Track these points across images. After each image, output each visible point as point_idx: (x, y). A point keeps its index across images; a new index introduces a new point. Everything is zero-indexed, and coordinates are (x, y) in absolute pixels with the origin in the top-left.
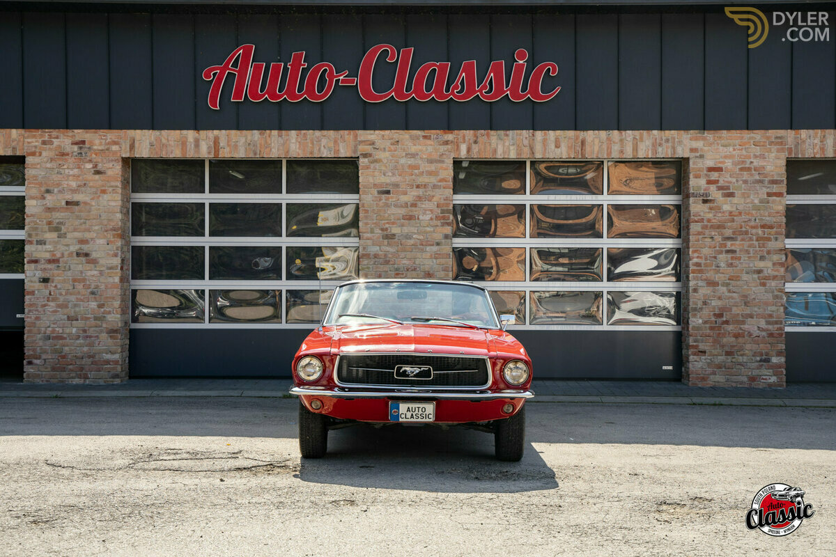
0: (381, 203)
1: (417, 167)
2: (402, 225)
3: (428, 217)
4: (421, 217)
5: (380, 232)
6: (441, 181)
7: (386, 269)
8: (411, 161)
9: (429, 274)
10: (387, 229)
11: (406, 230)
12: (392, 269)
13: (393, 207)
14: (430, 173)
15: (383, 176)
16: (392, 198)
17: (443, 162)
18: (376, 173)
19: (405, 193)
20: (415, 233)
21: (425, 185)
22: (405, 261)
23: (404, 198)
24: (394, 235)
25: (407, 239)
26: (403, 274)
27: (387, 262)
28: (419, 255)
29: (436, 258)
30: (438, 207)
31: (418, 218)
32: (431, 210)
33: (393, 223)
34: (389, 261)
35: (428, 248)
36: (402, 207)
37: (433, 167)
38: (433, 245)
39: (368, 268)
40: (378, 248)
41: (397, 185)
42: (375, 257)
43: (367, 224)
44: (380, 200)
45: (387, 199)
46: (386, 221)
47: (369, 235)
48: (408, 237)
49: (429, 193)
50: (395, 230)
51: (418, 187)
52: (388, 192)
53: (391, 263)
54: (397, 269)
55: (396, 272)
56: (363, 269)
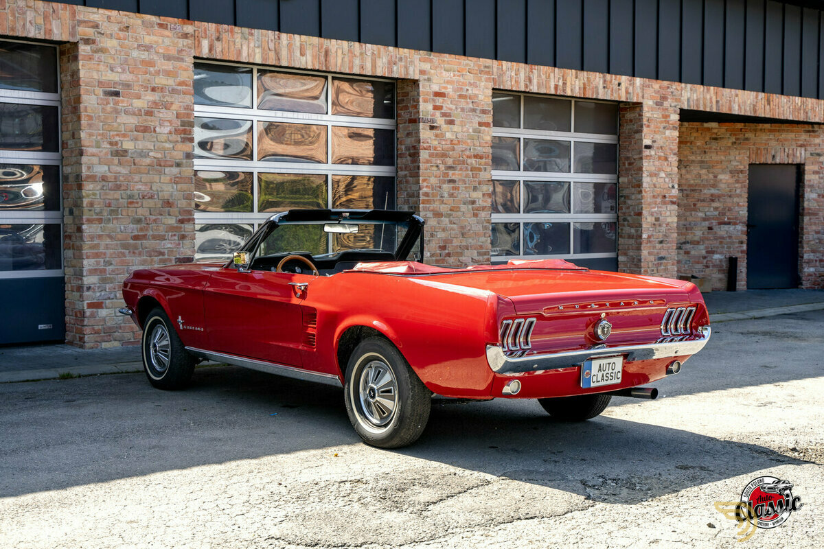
0: (108, 108)
1: (150, 64)
2: (136, 139)
3: (166, 130)
4: (158, 129)
5: (108, 146)
6: (180, 84)
7: (116, 196)
8: (145, 56)
9: (168, 203)
10: (116, 143)
11: (141, 145)
12: (124, 196)
13: (123, 114)
14: (168, 73)
15: (110, 71)
16: (123, 102)
17: (182, 60)
18: (102, 67)
19: (139, 97)
20: (151, 150)
21: (162, 88)
22: (139, 186)
23: (138, 104)
24: (126, 151)
25: (142, 157)
27: (118, 187)
28: (156, 178)
29: (176, 183)
30: (177, 117)
31: (155, 131)
32: (170, 121)
33: (124, 136)
34: (120, 186)
35: (167, 170)
36: (134, 114)
37: (169, 66)
38: (172, 166)
39: (94, 194)
40: (106, 168)
41: (128, 86)
42: (103, 180)
43: (91, 135)
44: (108, 103)
45: (116, 103)
46: (116, 133)
47: (94, 150)
48: (144, 154)
49: (167, 98)
50: (128, 145)
51: (153, 90)
52: (117, 94)
53: (122, 188)
54: (130, 197)
55: (129, 200)
56: (88, 196)
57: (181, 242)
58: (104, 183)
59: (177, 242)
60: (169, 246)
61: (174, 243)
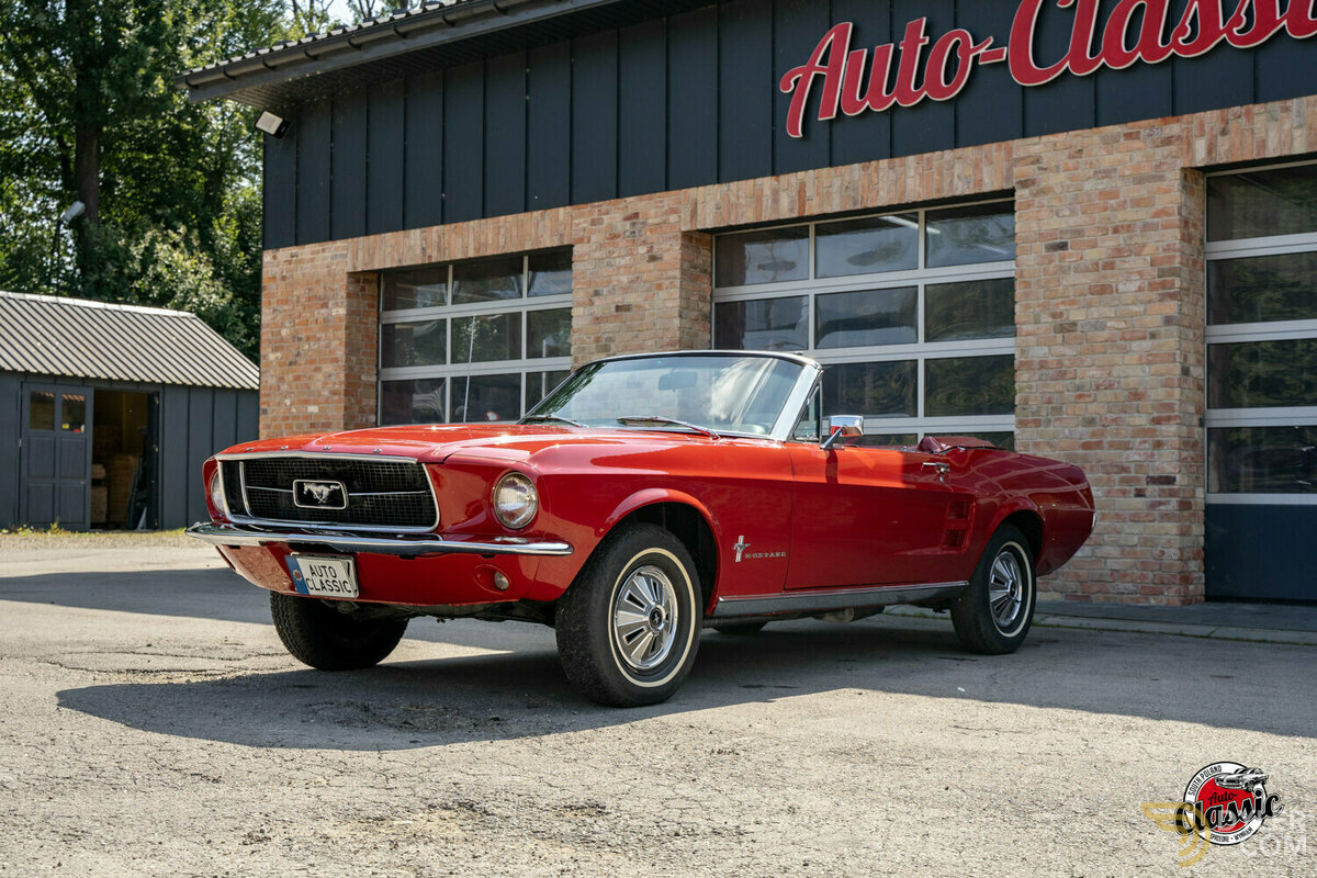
0: (1051, 268)
1: (1114, 194)
2: (1089, 305)
3: (1134, 286)
4: (1121, 287)
5: (1050, 320)
6: (1157, 214)
7: (1059, 388)
8: (1103, 185)
9: (1136, 394)
10: (1061, 314)
11: (1095, 313)
12: (1071, 387)
13: (1072, 273)
14: (1137, 203)
15: (1055, 217)
16: (1070, 256)
17: (1162, 178)
18: (1044, 214)
19: (1094, 245)
20: (1111, 318)
21: (1129, 226)
22: (1093, 372)
23: (1091, 255)
24: (1074, 324)
25: (1097, 329)
26: (1089, 396)
27: (1061, 375)
28: (1118, 358)
29: (1149, 363)
30: (1152, 265)
31: (1117, 289)
32: (1140, 273)
33: (1073, 302)
34: (1065, 373)
35: (1135, 345)
36: (1087, 270)
37: (1142, 191)
38: (1144, 338)
39: (1030, 387)
40: (1046, 349)
41: (1078, 232)
42: (1042, 367)
43: (1027, 307)
44: (1051, 261)
45: (1062, 259)
46: (1060, 300)
47: (1031, 327)
48: (1099, 325)
49: (1136, 239)
50: (1076, 315)
51: (1116, 231)
52: (1063, 246)
53: (1069, 376)
54: (1079, 388)
55: (1078, 393)
56: (1021, 389)
57: (1156, 452)
58: (1044, 371)
59: (1149, 452)
60: (1136, 458)
61: (1145, 454)
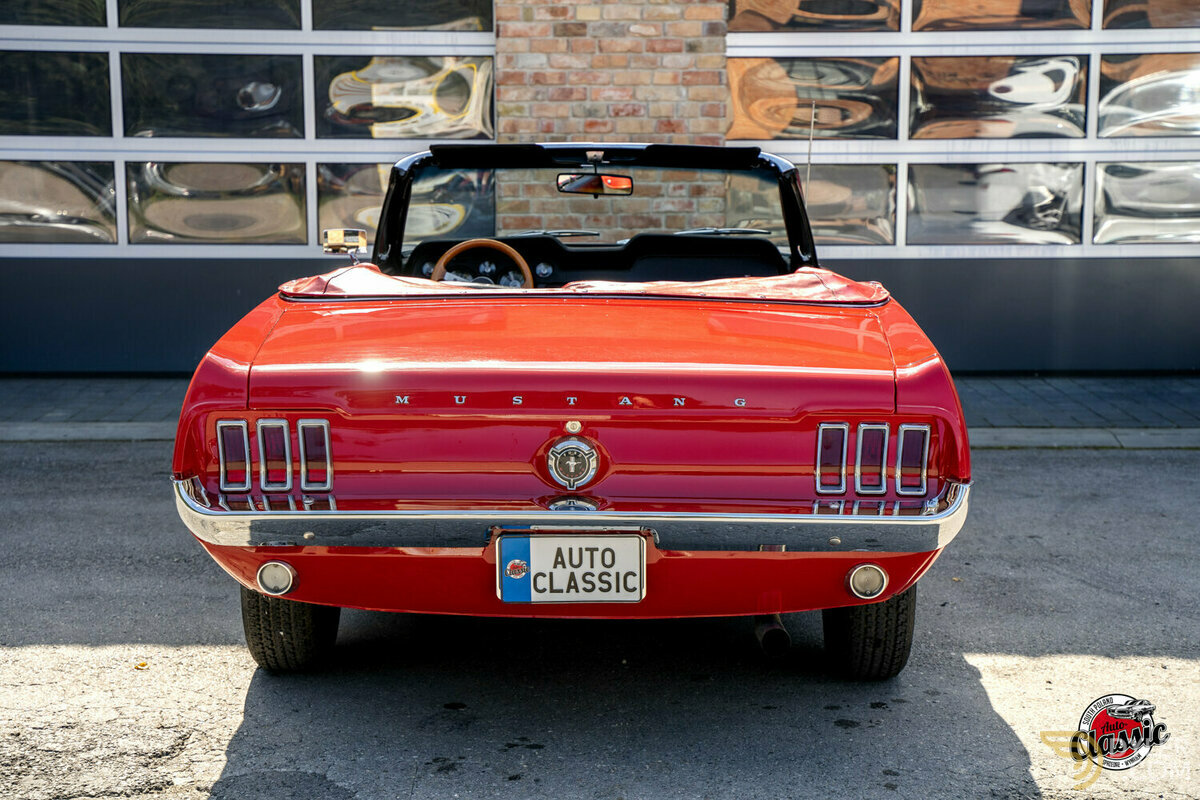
2: (604, 2)
5: (549, 17)
7: (562, 112)
9: (669, 124)
10: (564, 11)
11: (612, 12)
12: (579, 112)
20: (635, 21)
22: (609, 93)
24: (583, 25)
25: (616, 34)
26: (605, 124)
27: (566, 95)
28: (645, 76)
29: (687, 84)
34: (571, 92)
35: (667, 59)
38: (679, 50)
39: (520, 109)
40: (543, 58)
42: (537, 82)
47: (521, 25)
48: (618, 30)
50: (587, 13)
53: (575, 96)
54: (590, 113)
55: (590, 119)
56: (507, 112)
57: (694, 200)
58: (539, 88)
59: (686, 200)
60: (670, 207)
61: (680, 202)
